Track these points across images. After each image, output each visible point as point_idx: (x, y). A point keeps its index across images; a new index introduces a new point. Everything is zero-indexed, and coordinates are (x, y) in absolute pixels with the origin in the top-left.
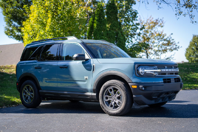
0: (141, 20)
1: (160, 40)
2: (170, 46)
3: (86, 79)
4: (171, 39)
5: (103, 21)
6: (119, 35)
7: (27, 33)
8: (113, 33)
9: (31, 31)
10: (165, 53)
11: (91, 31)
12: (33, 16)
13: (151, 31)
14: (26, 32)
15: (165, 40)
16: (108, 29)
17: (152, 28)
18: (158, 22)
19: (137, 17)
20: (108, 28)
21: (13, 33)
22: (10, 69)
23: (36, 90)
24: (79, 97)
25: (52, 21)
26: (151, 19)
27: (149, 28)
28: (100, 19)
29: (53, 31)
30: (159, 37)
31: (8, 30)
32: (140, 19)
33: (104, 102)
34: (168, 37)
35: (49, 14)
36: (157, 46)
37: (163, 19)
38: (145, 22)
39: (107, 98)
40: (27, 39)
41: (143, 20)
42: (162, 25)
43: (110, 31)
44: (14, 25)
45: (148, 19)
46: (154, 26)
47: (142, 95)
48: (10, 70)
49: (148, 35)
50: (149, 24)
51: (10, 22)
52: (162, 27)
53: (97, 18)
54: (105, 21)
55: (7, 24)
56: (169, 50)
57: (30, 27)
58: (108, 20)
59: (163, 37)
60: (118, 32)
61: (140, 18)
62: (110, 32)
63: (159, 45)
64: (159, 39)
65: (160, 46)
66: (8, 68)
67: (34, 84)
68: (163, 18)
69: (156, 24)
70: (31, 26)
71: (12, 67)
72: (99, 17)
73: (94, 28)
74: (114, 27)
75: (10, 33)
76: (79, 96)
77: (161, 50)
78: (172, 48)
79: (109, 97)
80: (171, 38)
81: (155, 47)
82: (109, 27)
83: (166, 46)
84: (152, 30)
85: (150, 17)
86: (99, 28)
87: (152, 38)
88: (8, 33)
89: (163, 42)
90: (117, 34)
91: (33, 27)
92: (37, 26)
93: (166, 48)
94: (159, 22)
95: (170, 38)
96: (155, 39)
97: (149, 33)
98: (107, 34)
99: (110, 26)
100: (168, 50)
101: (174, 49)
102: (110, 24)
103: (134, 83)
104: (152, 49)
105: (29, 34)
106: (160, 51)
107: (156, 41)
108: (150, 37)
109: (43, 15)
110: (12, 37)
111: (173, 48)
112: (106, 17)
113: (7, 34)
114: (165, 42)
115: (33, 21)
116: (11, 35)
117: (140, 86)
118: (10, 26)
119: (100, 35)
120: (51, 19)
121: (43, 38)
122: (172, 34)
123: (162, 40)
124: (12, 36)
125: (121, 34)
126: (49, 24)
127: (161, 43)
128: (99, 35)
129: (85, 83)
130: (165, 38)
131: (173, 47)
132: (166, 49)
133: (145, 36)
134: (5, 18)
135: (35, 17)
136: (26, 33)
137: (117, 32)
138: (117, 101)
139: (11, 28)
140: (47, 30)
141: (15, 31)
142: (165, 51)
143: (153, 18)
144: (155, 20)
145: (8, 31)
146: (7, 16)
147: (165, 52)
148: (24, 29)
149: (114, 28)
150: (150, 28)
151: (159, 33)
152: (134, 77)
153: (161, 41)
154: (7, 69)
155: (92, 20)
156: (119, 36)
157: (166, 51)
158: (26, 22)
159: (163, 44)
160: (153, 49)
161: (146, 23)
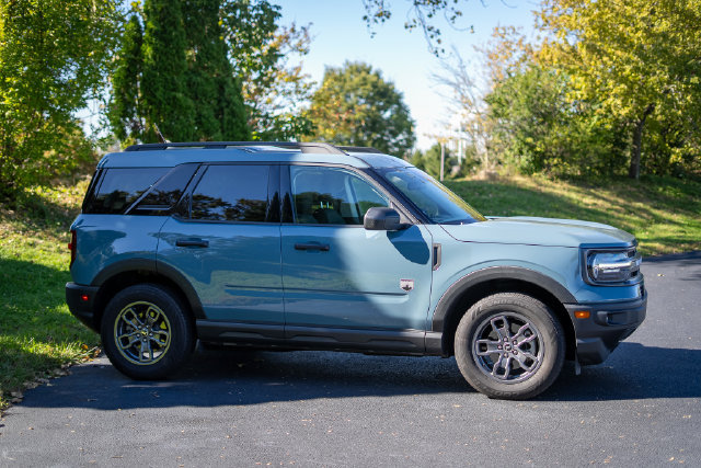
3: (407, 288)
8: (207, 80)
23: (183, 320)
24: (374, 343)
28: (164, 30)
33: (476, 359)
39: (483, 347)
47: (598, 339)
53: (154, 24)
60: (222, 78)
67: (172, 302)
73: (145, 60)
74: (208, 59)
76: (372, 340)
79: (491, 345)
82: (195, 61)
90: (221, 85)
94: (299, 36)
96: (277, 93)
98: (190, 85)
99: (196, 56)
103: (580, 304)
117: (599, 313)
119: (165, 88)
129: (403, 300)
138: (521, 357)
149: (210, 63)
152: (580, 289)
156: (231, 95)
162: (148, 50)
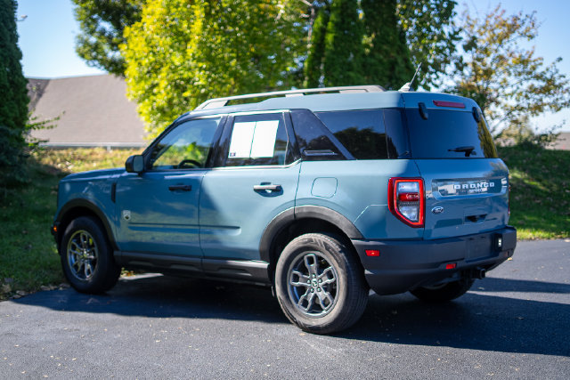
0: (468, 18)
1: (522, 77)
2: (553, 95)
4: (556, 76)
5: (354, 26)
6: (397, 69)
7: (136, 60)
8: (380, 61)
9: (146, 57)
10: (537, 115)
11: (318, 55)
12: (152, 14)
13: (496, 51)
14: (131, 58)
15: (538, 77)
16: (367, 51)
17: (500, 40)
18: (518, 23)
19: (455, 14)
20: (367, 46)
21: (98, 53)
22: (88, 162)
25: (204, 28)
26: (499, 13)
27: (492, 41)
28: (343, 22)
29: (209, 58)
30: (520, 69)
31: (86, 43)
32: (466, 15)
34: (547, 70)
35: (198, 7)
36: (515, 96)
37: (535, 15)
38: (482, 22)
40: (134, 78)
41: (473, 16)
42: (533, 31)
43: (371, 55)
44: (103, 32)
45: (489, 14)
46: (507, 36)
48: (87, 165)
49: (488, 60)
50: (492, 30)
51: (90, 21)
52: (531, 37)
53: (336, 17)
54: (360, 28)
55: (82, 28)
56: (551, 107)
57: (144, 43)
58: (366, 24)
59: (534, 68)
60: (396, 59)
61: (466, 11)
62: (373, 61)
63: (519, 91)
64: (520, 74)
65: (524, 94)
66: (82, 160)
68: (535, 12)
69: (512, 28)
70: (146, 40)
71: (94, 157)
72: (341, 14)
73: (327, 46)
74: (383, 43)
75: (90, 52)
77: (527, 106)
78: (560, 102)
80: (557, 72)
81: (509, 97)
82: (371, 45)
83: (541, 95)
84: (500, 48)
85: (496, 10)
86: (339, 49)
87: (500, 69)
88: (86, 53)
89: (533, 85)
90: (393, 65)
91: (153, 43)
92: (163, 42)
93: (541, 100)
94: (523, 23)
95: (554, 71)
96: (510, 74)
97: (492, 56)
98: (364, 65)
99: (373, 42)
100: (546, 107)
101: (565, 104)
102: (373, 36)
104: (498, 103)
105: (140, 64)
106: (522, 109)
107: (512, 80)
108: (494, 67)
109: (179, 9)
110: (95, 65)
111: (563, 101)
112: (361, 14)
113: (82, 56)
114: (539, 84)
115: (152, 28)
116: (95, 58)
118: (92, 32)
119: (342, 68)
120: (204, 22)
121: (181, 75)
122: (560, 59)
123: (530, 76)
124: (96, 62)
125: (403, 65)
126: (197, 38)
127: (526, 85)
128: (340, 69)
130: (539, 70)
131: (561, 98)
132: (540, 103)
133: (479, 63)
134: (75, 10)
135: (158, 17)
136: (133, 61)
137: (392, 59)
139: (93, 40)
140: (191, 55)
141: (106, 48)
142: (538, 109)
143: (504, 11)
144: (511, 18)
145: (84, 47)
146: (84, 5)
147: (537, 111)
148: (128, 49)
149: (385, 47)
150: (494, 42)
151: (521, 56)
153: (527, 79)
154: (79, 162)
155: (321, 24)
156: (400, 73)
157: (541, 111)
158: (133, 29)
159: (533, 90)
160: (502, 105)
161: (484, 27)
162: (330, 38)
